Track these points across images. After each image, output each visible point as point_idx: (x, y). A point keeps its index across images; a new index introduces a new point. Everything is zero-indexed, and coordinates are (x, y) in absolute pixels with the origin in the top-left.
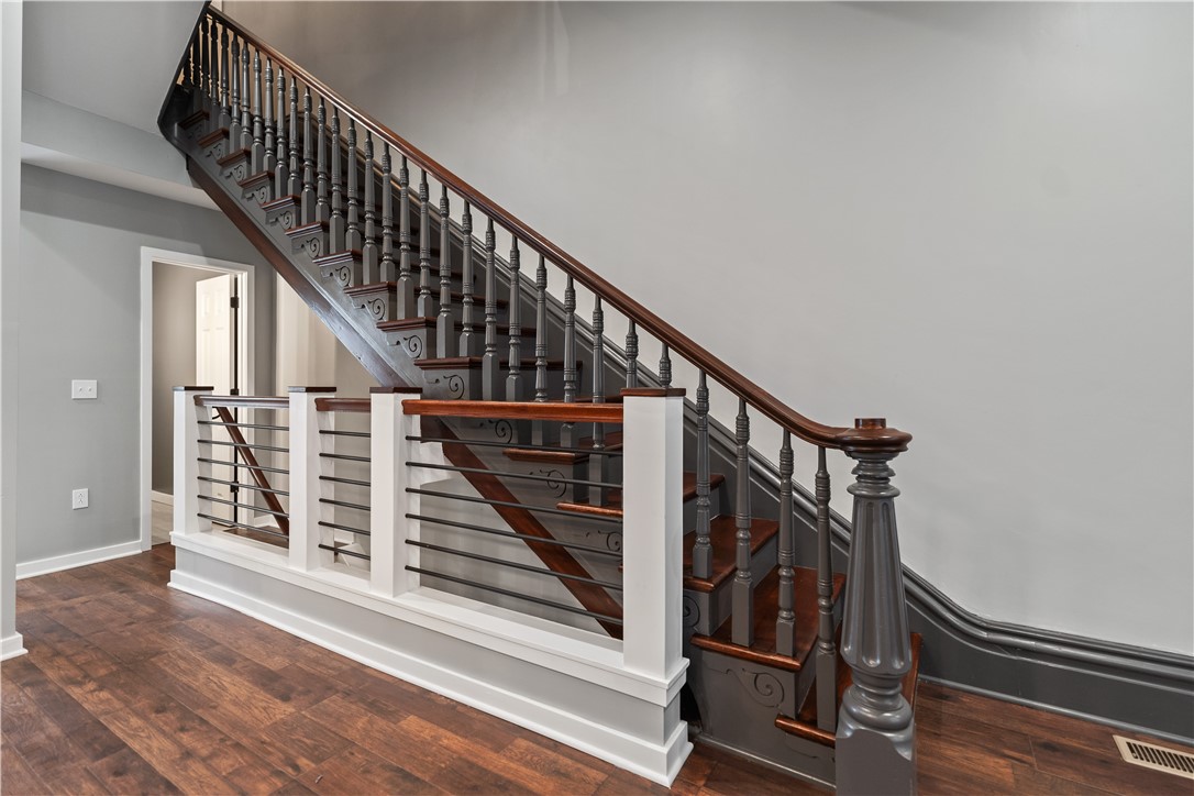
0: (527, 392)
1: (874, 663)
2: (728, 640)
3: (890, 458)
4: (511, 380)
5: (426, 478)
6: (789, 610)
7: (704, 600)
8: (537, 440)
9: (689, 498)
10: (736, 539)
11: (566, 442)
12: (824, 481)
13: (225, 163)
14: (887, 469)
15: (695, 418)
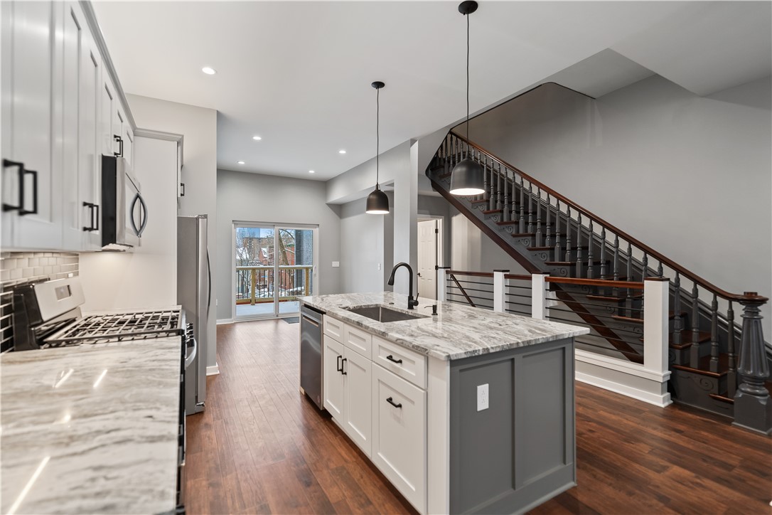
0: (597, 275)
1: (750, 372)
2: (688, 365)
3: (759, 305)
4: (590, 270)
5: (551, 304)
6: (715, 357)
7: (678, 353)
8: (602, 292)
9: (671, 318)
10: (692, 331)
11: (615, 294)
12: (731, 313)
14: (757, 309)
15: (674, 289)
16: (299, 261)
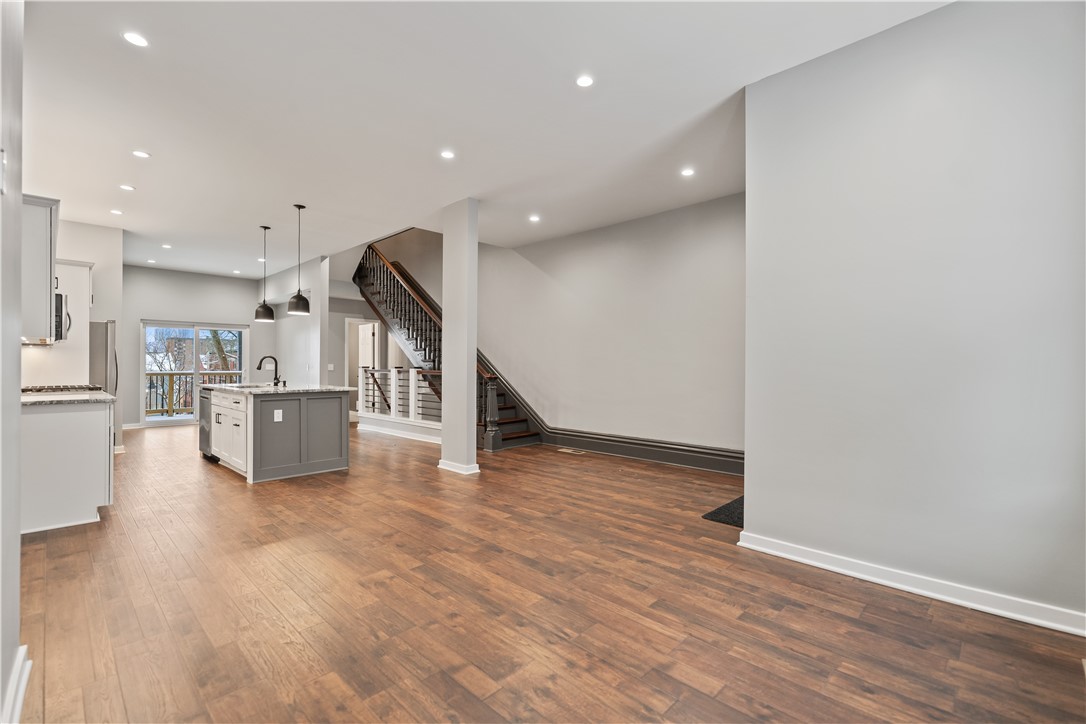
5: (423, 391)
13: (373, 294)
16: (240, 369)
